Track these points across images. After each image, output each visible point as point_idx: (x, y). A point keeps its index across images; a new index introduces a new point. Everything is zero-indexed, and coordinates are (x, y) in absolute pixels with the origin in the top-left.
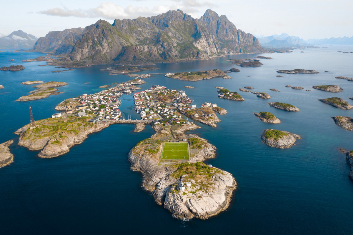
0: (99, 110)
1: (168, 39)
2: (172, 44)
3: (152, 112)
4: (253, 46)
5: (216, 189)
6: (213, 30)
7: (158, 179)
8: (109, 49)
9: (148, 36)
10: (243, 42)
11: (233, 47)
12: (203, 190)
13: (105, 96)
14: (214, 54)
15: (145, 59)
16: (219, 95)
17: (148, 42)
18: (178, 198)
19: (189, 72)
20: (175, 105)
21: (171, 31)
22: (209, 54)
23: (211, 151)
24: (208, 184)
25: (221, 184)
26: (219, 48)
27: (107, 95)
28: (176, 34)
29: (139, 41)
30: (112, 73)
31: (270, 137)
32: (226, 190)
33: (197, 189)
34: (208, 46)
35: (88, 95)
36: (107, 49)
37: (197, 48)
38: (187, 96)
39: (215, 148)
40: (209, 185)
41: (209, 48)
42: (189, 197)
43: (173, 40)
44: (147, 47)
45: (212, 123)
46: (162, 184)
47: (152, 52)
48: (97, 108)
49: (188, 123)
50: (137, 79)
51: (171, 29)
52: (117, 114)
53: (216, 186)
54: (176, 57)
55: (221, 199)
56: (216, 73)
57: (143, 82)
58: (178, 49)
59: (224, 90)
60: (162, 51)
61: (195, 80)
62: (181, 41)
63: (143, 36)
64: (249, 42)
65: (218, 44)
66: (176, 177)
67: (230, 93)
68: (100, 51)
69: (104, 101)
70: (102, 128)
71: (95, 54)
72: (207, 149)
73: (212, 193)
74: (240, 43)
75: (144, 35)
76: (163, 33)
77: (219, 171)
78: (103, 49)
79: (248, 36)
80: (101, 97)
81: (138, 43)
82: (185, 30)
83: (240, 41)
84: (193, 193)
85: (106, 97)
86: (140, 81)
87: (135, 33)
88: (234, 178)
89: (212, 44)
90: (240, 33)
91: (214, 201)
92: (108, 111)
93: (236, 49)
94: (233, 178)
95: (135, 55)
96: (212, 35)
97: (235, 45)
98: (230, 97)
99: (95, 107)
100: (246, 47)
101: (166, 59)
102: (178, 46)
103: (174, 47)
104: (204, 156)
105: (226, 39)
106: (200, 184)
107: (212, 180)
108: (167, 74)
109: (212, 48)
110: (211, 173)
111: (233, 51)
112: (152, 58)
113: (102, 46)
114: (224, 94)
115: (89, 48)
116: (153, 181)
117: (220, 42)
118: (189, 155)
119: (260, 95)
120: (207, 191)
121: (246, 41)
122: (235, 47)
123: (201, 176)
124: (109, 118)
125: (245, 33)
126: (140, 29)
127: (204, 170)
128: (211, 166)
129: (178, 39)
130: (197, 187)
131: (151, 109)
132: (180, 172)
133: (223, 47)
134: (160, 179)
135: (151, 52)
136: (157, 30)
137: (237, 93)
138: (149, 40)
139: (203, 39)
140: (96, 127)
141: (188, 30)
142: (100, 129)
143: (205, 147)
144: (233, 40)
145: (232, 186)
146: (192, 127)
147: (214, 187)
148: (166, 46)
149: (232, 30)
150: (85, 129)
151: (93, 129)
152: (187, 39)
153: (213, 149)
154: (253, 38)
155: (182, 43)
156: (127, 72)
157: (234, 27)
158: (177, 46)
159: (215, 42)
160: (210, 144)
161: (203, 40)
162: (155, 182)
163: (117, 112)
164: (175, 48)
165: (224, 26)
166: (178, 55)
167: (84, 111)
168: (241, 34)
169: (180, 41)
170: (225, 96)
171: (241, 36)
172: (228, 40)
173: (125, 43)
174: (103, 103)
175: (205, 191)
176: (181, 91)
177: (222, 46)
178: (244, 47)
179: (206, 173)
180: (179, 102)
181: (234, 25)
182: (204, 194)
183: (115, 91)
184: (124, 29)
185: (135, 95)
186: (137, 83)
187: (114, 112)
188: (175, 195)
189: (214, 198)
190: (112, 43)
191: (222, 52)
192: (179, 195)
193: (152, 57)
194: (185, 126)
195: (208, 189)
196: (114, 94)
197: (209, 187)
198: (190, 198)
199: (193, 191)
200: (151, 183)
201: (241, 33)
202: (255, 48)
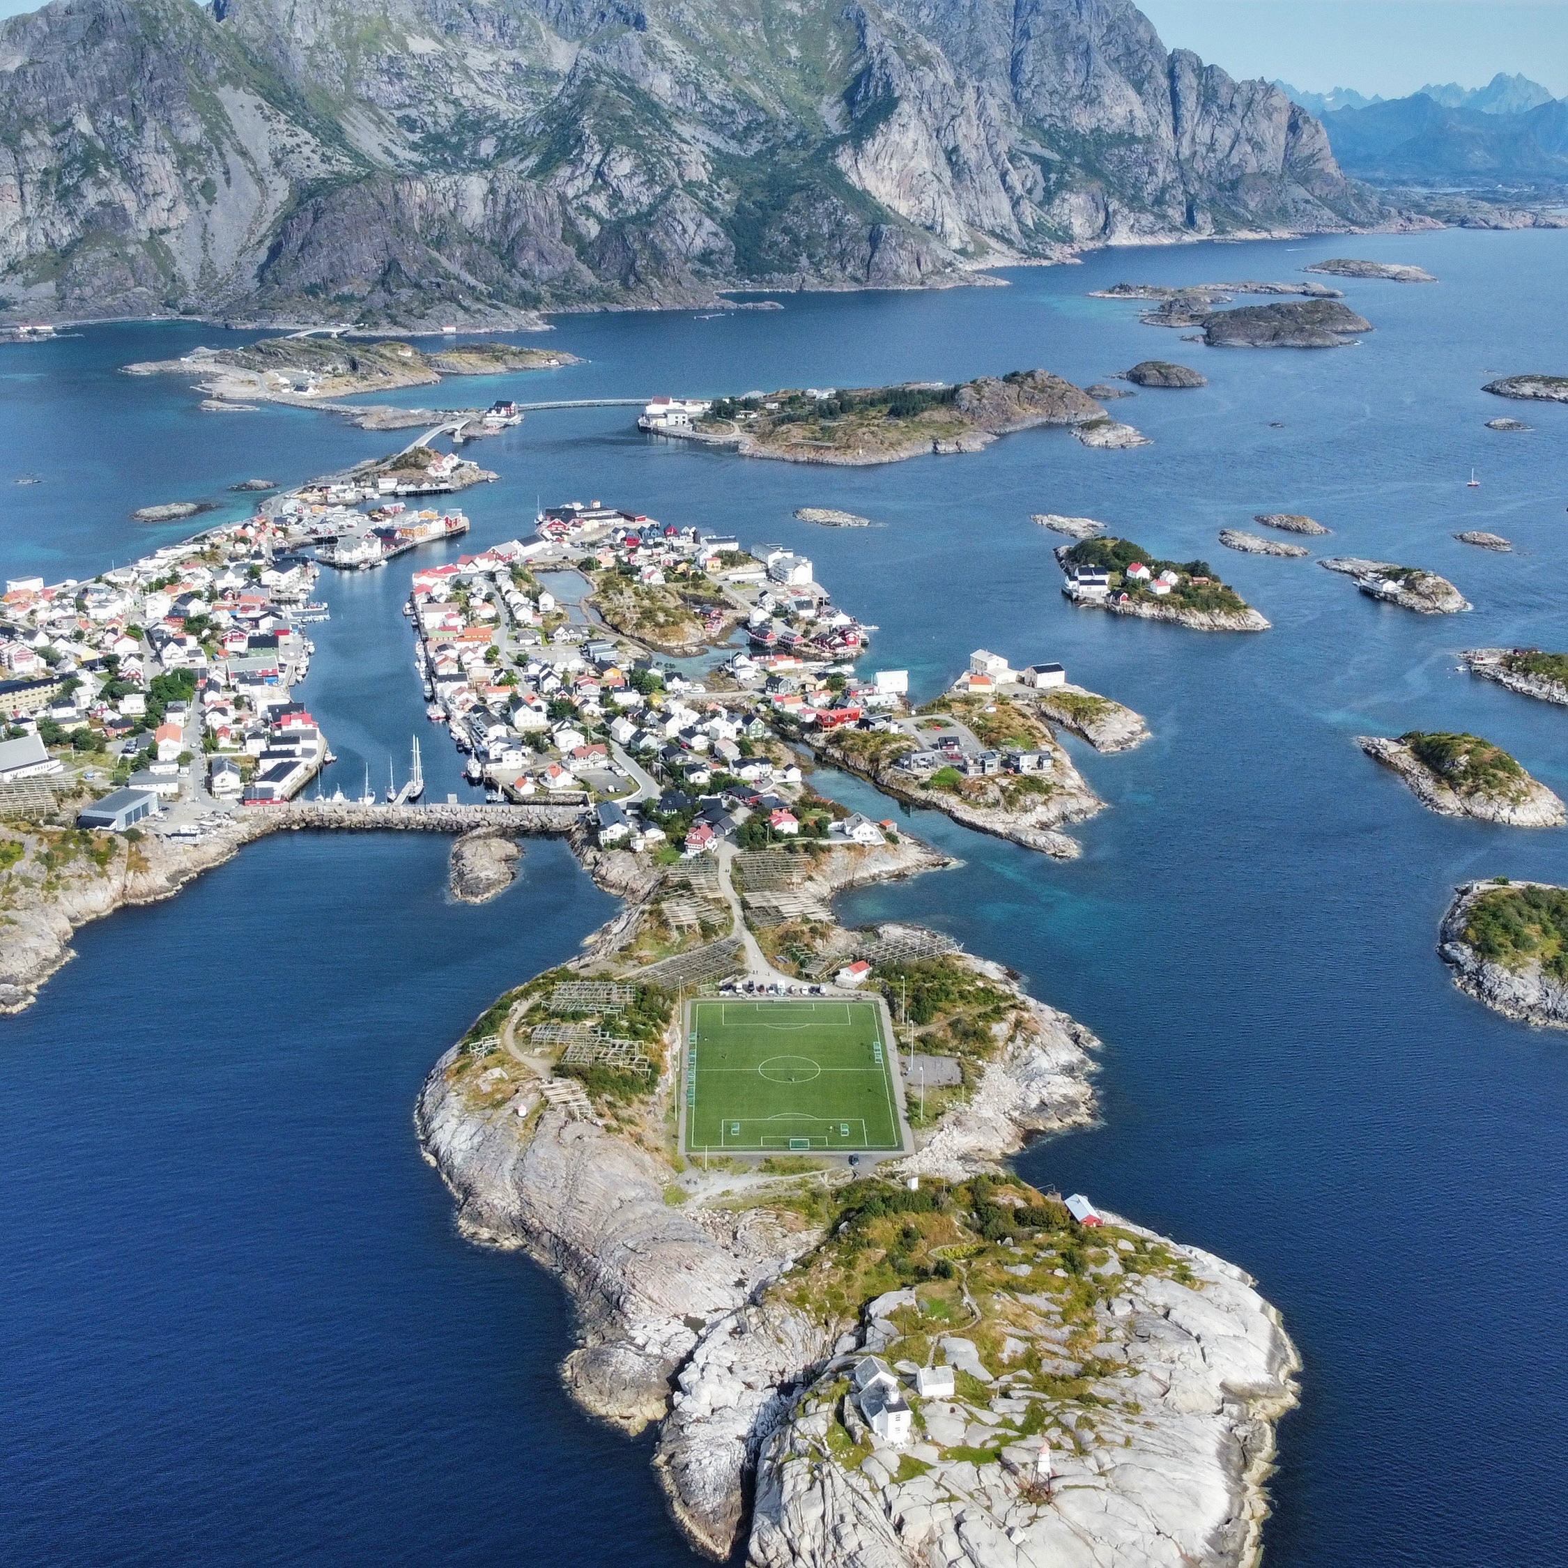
0: (153, 719)
1: (647, 122)
2: (678, 163)
3: (568, 739)
4: (1286, 180)
5: (1150, 1414)
6: (980, 50)
7: (678, 1326)
8: (189, 203)
9: (490, 101)
10: (1211, 148)
11: (1138, 186)
12: (1054, 1433)
13: (186, 598)
14: (993, 242)
15: (471, 280)
16: (1071, 585)
17: (487, 148)
18: (862, 1505)
19: (822, 388)
20: (743, 675)
21: (664, 61)
22: (955, 243)
23: (1069, 1070)
24: (1087, 1370)
25: (1179, 1366)
26: (1030, 191)
27: (198, 585)
28: (706, 84)
29: (416, 137)
30: (221, 399)
31: (1511, 948)
32: (1222, 1422)
33: (1007, 1423)
34: (947, 175)
35: (46, 584)
36: (175, 202)
37: (861, 199)
38: (825, 595)
39: (1096, 1043)
40: (1095, 1388)
41: (959, 197)
42: (952, 1498)
43: (686, 131)
44: (485, 187)
45: (1044, 826)
46: (712, 1371)
47: (525, 225)
48: (134, 705)
49: (865, 832)
50: (421, 451)
51: (670, 44)
52: (297, 748)
53: (1146, 1387)
54: (708, 270)
55: (1196, 1503)
56: (1031, 400)
57: (472, 471)
58: (725, 201)
59: (1110, 544)
60: (600, 220)
61: (874, 460)
62: (740, 142)
63: (446, 100)
64: (1258, 147)
65: (1026, 160)
66: (820, 1309)
67: (1156, 576)
68: (117, 213)
69: (181, 642)
70: (183, 872)
71: (75, 243)
72: (1038, 1051)
73: (1122, 1456)
74: (1186, 152)
75: (457, 92)
76: (604, 79)
77: (1155, 1252)
78: (146, 199)
79: (1249, 104)
80: (160, 604)
81: (415, 157)
82: (775, 52)
83: (1186, 141)
84: (979, 1457)
85: (196, 608)
86: (443, 468)
87: (388, 72)
88: (1273, 1311)
89: (980, 167)
90: (1188, 81)
91: (1146, 1524)
92: (224, 730)
93: (1159, 201)
94: (1263, 1310)
95: (395, 250)
96: (979, 91)
97: (1152, 172)
98: (1160, 602)
99: (113, 693)
100: (1234, 185)
101: (632, 279)
102: (724, 182)
103: (691, 187)
104: (1016, 1114)
105: (1083, 121)
106: (1024, 1373)
107: (1108, 1339)
108: (653, 409)
109: (982, 198)
110: (1096, 1278)
111: (1137, 220)
112: (524, 275)
113: (133, 177)
114: (1106, 578)
115: (28, 189)
116: (640, 1341)
117: (1036, 148)
118: (901, 1104)
119: (1389, 586)
120: (1089, 1436)
121: (1236, 140)
122: (1149, 188)
123: (1025, 1299)
124: (235, 791)
125: (1223, 76)
126: (421, 45)
127: (1040, 1247)
128: (1080, 1206)
129: (718, 128)
130: (1001, 1405)
131: (561, 711)
132: (850, 1265)
133: (1061, 185)
134: (694, 1324)
135: (516, 224)
136: (562, 56)
137: (1213, 570)
138: (492, 132)
139: (914, 122)
140: (139, 865)
141: (794, 52)
142: (172, 879)
143: (1019, 1041)
144: (1139, 134)
145: (1265, 1378)
146: (893, 866)
147: (1130, 1398)
148: (629, 177)
149: (1129, 53)
150: (49, 886)
151: (116, 883)
152: (788, 126)
153: (1075, 1055)
154: (1283, 119)
155: (751, 153)
156: (343, 391)
157: (1141, 29)
158: (717, 174)
159: (1002, 147)
160: (1049, 1013)
161: (911, 134)
162: (656, 1351)
163: (294, 739)
164: (702, 194)
165: (1066, 26)
166: (722, 252)
167: (31, 727)
168: (1195, 83)
169: (733, 143)
170: (1116, 594)
171: (1193, 98)
172: (1098, 129)
173: (316, 158)
174: (175, 657)
175: (1068, 1443)
176: (777, 555)
177: (1053, 176)
178: (1220, 187)
179: (1060, 1273)
180: (770, 642)
181: (1140, 17)
182: (1069, 1467)
183: (258, 555)
184: (299, 41)
185: (422, 588)
186: (426, 487)
187: (274, 741)
188: (839, 1482)
189: (1148, 1500)
190: (209, 152)
191: (1051, 223)
192: (869, 1478)
193: (523, 264)
194: (839, 859)
195: (1092, 1426)
196: (254, 573)
197: (1098, 1401)
198: (957, 1507)
199: (975, 1444)
200: (628, 1362)
201: (1199, 76)
202: (1300, 192)
